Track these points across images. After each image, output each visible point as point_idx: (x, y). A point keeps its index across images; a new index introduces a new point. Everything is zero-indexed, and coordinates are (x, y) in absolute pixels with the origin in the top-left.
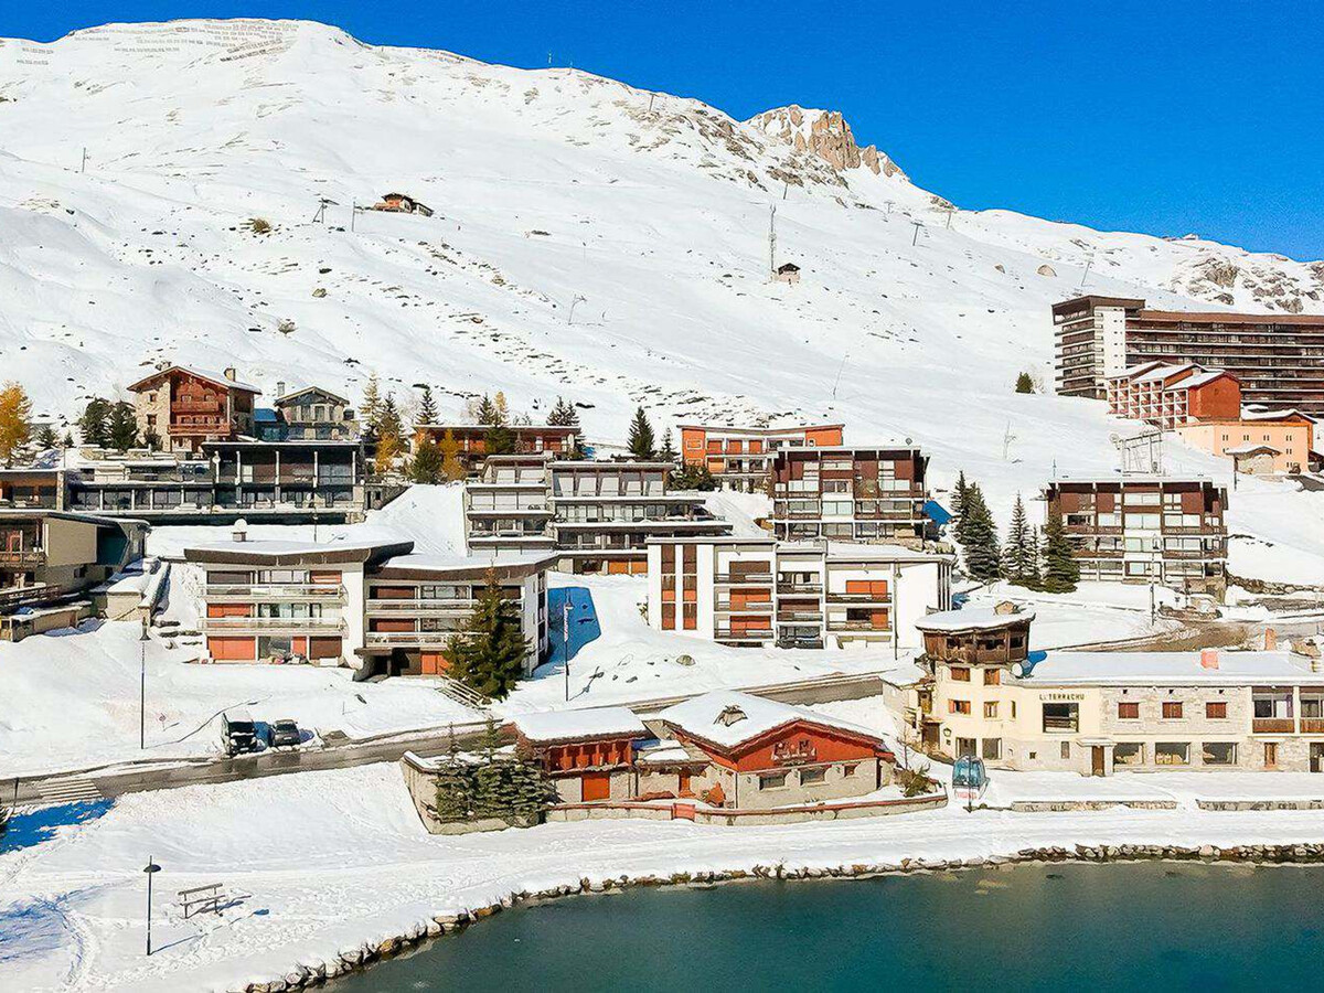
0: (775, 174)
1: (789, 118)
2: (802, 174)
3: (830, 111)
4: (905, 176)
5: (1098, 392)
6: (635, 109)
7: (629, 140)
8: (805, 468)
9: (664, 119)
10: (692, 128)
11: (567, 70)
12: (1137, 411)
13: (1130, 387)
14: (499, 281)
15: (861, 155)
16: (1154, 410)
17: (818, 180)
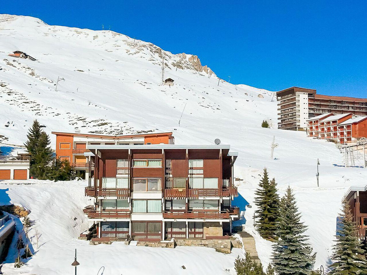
0: (174, 65)
1: (182, 56)
2: (183, 66)
3: (194, 55)
4: (215, 75)
5: (297, 129)
6: (129, 43)
7: (126, 51)
8: (119, 166)
9: (138, 46)
10: (148, 49)
11: (108, 31)
12: (323, 136)
13: (319, 124)
14: (32, 74)
15: (203, 68)
16: (332, 135)
17: (188, 68)
